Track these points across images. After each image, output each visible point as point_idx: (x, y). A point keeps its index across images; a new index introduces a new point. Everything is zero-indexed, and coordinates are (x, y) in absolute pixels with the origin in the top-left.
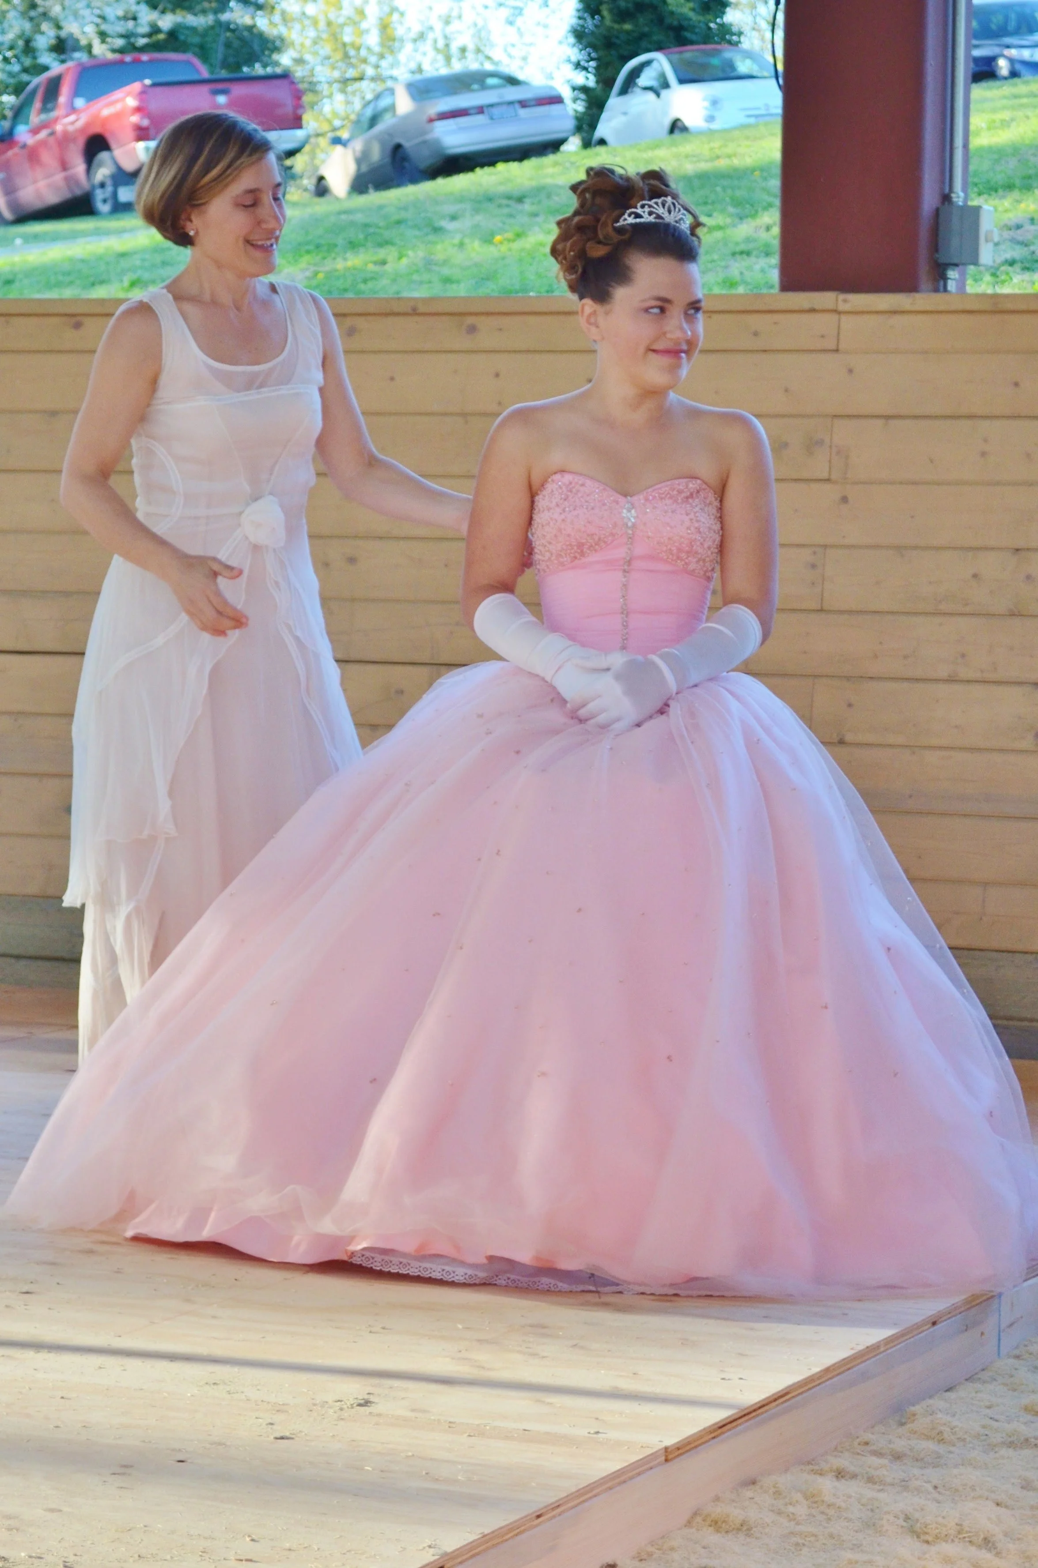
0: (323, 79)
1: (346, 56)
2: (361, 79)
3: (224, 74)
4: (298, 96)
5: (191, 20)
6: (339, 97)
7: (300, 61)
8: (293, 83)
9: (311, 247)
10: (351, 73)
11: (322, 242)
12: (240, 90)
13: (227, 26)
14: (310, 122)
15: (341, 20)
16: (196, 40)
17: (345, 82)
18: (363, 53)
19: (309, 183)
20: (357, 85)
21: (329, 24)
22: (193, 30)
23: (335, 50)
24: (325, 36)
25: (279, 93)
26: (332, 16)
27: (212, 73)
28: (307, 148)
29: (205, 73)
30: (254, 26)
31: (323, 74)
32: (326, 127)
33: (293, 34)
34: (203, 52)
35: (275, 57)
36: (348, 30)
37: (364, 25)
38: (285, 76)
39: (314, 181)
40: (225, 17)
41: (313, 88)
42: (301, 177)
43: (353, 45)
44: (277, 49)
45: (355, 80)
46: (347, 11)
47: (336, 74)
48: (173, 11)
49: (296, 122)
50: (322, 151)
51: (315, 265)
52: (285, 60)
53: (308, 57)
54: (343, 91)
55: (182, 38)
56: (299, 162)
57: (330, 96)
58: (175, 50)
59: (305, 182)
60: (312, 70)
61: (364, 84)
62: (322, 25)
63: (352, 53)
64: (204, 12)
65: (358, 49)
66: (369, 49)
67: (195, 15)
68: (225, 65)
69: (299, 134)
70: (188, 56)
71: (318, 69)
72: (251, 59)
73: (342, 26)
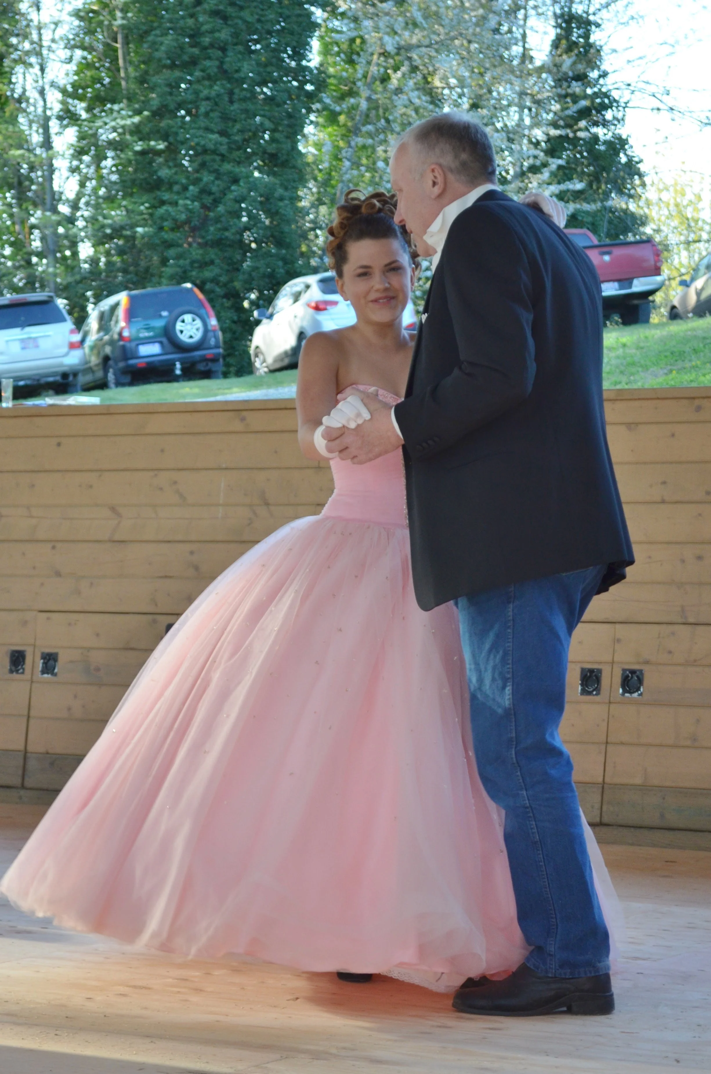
0: (673, 242)
1: (689, 226)
2: (699, 241)
3: (608, 241)
4: (657, 254)
5: (586, 207)
6: (684, 254)
7: (658, 231)
8: (654, 245)
9: (668, 354)
10: (692, 237)
11: (675, 350)
12: (618, 252)
13: (611, 210)
14: (666, 272)
15: (685, 203)
16: (589, 219)
17: (688, 243)
18: (700, 223)
19: (664, 311)
20: (697, 244)
21: (677, 205)
22: (587, 213)
23: (681, 223)
24: (674, 214)
25: (645, 253)
26: (679, 200)
27: (600, 241)
28: (664, 288)
29: (596, 241)
30: (628, 209)
31: (673, 239)
32: (675, 274)
33: (653, 213)
34: (594, 228)
35: (642, 229)
36: (690, 209)
37: (700, 206)
38: (649, 241)
39: (668, 308)
40: (610, 203)
41: (667, 248)
42: (659, 307)
43: (693, 218)
44: (643, 224)
45: (695, 242)
46: (690, 196)
47: (682, 238)
48: (574, 202)
49: (657, 271)
50: (674, 290)
51: (671, 365)
52: (648, 230)
53: (663, 228)
54: (687, 249)
55: (580, 218)
56: (658, 297)
57: (678, 254)
58: (576, 227)
59: (662, 310)
60: (667, 237)
61: (702, 244)
62: (672, 207)
63: (692, 224)
64: (594, 201)
65: (696, 221)
66: (704, 221)
67: (588, 203)
68: (608, 235)
69: (659, 279)
70: (584, 230)
71: (670, 235)
72: (626, 230)
73: (685, 207)
